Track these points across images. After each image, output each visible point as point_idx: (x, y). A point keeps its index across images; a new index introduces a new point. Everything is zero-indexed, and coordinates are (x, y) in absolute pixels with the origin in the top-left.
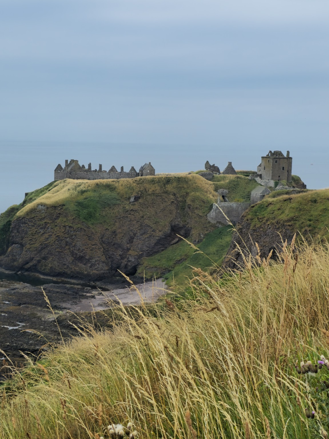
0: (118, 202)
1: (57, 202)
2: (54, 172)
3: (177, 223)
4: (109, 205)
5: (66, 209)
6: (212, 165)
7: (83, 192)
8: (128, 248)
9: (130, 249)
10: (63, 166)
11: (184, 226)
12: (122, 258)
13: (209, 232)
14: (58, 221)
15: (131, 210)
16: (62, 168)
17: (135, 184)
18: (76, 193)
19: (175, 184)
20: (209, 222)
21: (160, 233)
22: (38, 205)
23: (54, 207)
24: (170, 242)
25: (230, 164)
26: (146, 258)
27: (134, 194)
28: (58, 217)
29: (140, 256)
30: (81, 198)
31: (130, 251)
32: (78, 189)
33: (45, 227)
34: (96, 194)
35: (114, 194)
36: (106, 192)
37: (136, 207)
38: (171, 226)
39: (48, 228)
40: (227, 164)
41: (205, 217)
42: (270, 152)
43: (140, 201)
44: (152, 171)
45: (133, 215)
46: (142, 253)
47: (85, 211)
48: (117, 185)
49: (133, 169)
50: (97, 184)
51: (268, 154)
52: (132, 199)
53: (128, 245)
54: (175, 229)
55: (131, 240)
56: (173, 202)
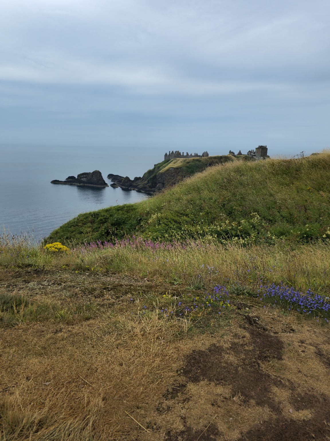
0: (202, 166)
1: (178, 167)
2: (164, 156)
4: (198, 167)
5: (182, 169)
6: (232, 152)
7: (188, 163)
10: (168, 154)
14: (179, 174)
16: (167, 155)
17: (208, 159)
18: (185, 163)
19: (224, 159)
22: (170, 168)
23: (177, 168)
25: (240, 151)
27: (209, 163)
28: (179, 172)
30: (188, 165)
32: (186, 161)
33: (173, 176)
34: (194, 163)
35: (201, 163)
36: (197, 162)
39: (175, 177)
40: (239, 151)
42: (259, 146)
44: (207, 155)
47: (190, 170)
48: (201, 159)
49: (191, 154)
50: (193, 159)
52: (208, 165)
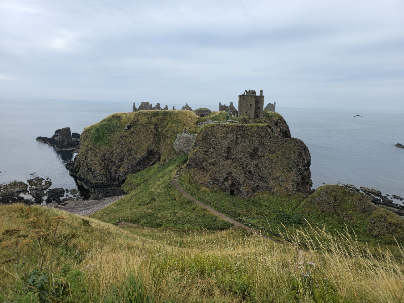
0: (119, 129)
3: (152, 148)
4: (114, 131)
5: (90, 133)
7: (103, 121)
8: (119, 166)
9: (120, 166)
11: (157, 152)
12: (116, 173)
13: (172, 158)
14: (86, 141)
15: (124, 136)
20: (174, 150)
21: (140, 156)
24: (149, 163)
26: (130, 174)
27: (128, 124)
28: (86, 138)
29: (126, 173)
30: (99, 125)
31: (121, 168)
35: (119, 123)
36: (115, 122)
37: (127, 134)
38: (148, 151)
41: (172, 145)
42: (246, 91)
43: (132, 129)
45: (124, 140)
46: (128, 170)
48: (123, 116)
51: (243, 93)
52: (126, 128)
53: (120, 163)
54: (151, 153)
55: (122, 160)
56: (152, 131)
